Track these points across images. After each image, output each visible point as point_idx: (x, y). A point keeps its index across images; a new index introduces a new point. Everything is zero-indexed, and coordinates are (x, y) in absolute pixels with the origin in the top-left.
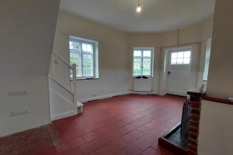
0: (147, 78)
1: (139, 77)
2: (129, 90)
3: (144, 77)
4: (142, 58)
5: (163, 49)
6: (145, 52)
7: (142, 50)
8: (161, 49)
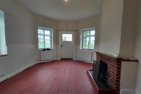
0: (50, 50)
1: (44, 50)
2: (36, 61)
3: (48, 49)
4: (44, 35)
5: (58, 31)
6: (46, 31)
7: (44, 30)
8: (57, 31)
